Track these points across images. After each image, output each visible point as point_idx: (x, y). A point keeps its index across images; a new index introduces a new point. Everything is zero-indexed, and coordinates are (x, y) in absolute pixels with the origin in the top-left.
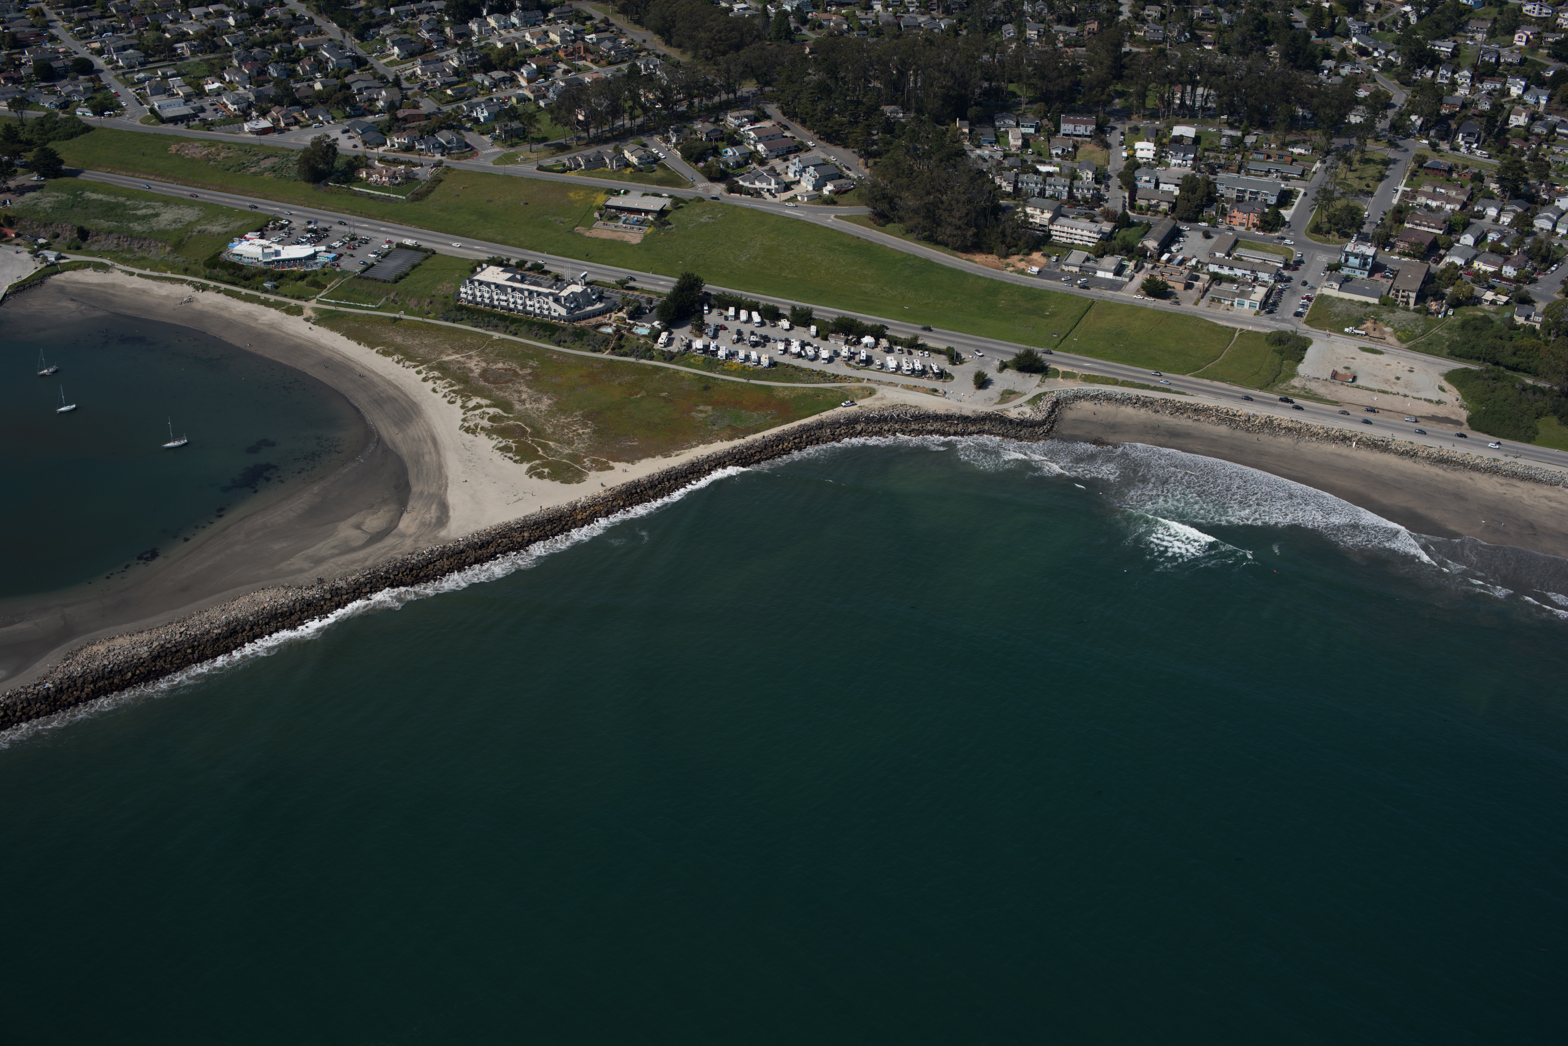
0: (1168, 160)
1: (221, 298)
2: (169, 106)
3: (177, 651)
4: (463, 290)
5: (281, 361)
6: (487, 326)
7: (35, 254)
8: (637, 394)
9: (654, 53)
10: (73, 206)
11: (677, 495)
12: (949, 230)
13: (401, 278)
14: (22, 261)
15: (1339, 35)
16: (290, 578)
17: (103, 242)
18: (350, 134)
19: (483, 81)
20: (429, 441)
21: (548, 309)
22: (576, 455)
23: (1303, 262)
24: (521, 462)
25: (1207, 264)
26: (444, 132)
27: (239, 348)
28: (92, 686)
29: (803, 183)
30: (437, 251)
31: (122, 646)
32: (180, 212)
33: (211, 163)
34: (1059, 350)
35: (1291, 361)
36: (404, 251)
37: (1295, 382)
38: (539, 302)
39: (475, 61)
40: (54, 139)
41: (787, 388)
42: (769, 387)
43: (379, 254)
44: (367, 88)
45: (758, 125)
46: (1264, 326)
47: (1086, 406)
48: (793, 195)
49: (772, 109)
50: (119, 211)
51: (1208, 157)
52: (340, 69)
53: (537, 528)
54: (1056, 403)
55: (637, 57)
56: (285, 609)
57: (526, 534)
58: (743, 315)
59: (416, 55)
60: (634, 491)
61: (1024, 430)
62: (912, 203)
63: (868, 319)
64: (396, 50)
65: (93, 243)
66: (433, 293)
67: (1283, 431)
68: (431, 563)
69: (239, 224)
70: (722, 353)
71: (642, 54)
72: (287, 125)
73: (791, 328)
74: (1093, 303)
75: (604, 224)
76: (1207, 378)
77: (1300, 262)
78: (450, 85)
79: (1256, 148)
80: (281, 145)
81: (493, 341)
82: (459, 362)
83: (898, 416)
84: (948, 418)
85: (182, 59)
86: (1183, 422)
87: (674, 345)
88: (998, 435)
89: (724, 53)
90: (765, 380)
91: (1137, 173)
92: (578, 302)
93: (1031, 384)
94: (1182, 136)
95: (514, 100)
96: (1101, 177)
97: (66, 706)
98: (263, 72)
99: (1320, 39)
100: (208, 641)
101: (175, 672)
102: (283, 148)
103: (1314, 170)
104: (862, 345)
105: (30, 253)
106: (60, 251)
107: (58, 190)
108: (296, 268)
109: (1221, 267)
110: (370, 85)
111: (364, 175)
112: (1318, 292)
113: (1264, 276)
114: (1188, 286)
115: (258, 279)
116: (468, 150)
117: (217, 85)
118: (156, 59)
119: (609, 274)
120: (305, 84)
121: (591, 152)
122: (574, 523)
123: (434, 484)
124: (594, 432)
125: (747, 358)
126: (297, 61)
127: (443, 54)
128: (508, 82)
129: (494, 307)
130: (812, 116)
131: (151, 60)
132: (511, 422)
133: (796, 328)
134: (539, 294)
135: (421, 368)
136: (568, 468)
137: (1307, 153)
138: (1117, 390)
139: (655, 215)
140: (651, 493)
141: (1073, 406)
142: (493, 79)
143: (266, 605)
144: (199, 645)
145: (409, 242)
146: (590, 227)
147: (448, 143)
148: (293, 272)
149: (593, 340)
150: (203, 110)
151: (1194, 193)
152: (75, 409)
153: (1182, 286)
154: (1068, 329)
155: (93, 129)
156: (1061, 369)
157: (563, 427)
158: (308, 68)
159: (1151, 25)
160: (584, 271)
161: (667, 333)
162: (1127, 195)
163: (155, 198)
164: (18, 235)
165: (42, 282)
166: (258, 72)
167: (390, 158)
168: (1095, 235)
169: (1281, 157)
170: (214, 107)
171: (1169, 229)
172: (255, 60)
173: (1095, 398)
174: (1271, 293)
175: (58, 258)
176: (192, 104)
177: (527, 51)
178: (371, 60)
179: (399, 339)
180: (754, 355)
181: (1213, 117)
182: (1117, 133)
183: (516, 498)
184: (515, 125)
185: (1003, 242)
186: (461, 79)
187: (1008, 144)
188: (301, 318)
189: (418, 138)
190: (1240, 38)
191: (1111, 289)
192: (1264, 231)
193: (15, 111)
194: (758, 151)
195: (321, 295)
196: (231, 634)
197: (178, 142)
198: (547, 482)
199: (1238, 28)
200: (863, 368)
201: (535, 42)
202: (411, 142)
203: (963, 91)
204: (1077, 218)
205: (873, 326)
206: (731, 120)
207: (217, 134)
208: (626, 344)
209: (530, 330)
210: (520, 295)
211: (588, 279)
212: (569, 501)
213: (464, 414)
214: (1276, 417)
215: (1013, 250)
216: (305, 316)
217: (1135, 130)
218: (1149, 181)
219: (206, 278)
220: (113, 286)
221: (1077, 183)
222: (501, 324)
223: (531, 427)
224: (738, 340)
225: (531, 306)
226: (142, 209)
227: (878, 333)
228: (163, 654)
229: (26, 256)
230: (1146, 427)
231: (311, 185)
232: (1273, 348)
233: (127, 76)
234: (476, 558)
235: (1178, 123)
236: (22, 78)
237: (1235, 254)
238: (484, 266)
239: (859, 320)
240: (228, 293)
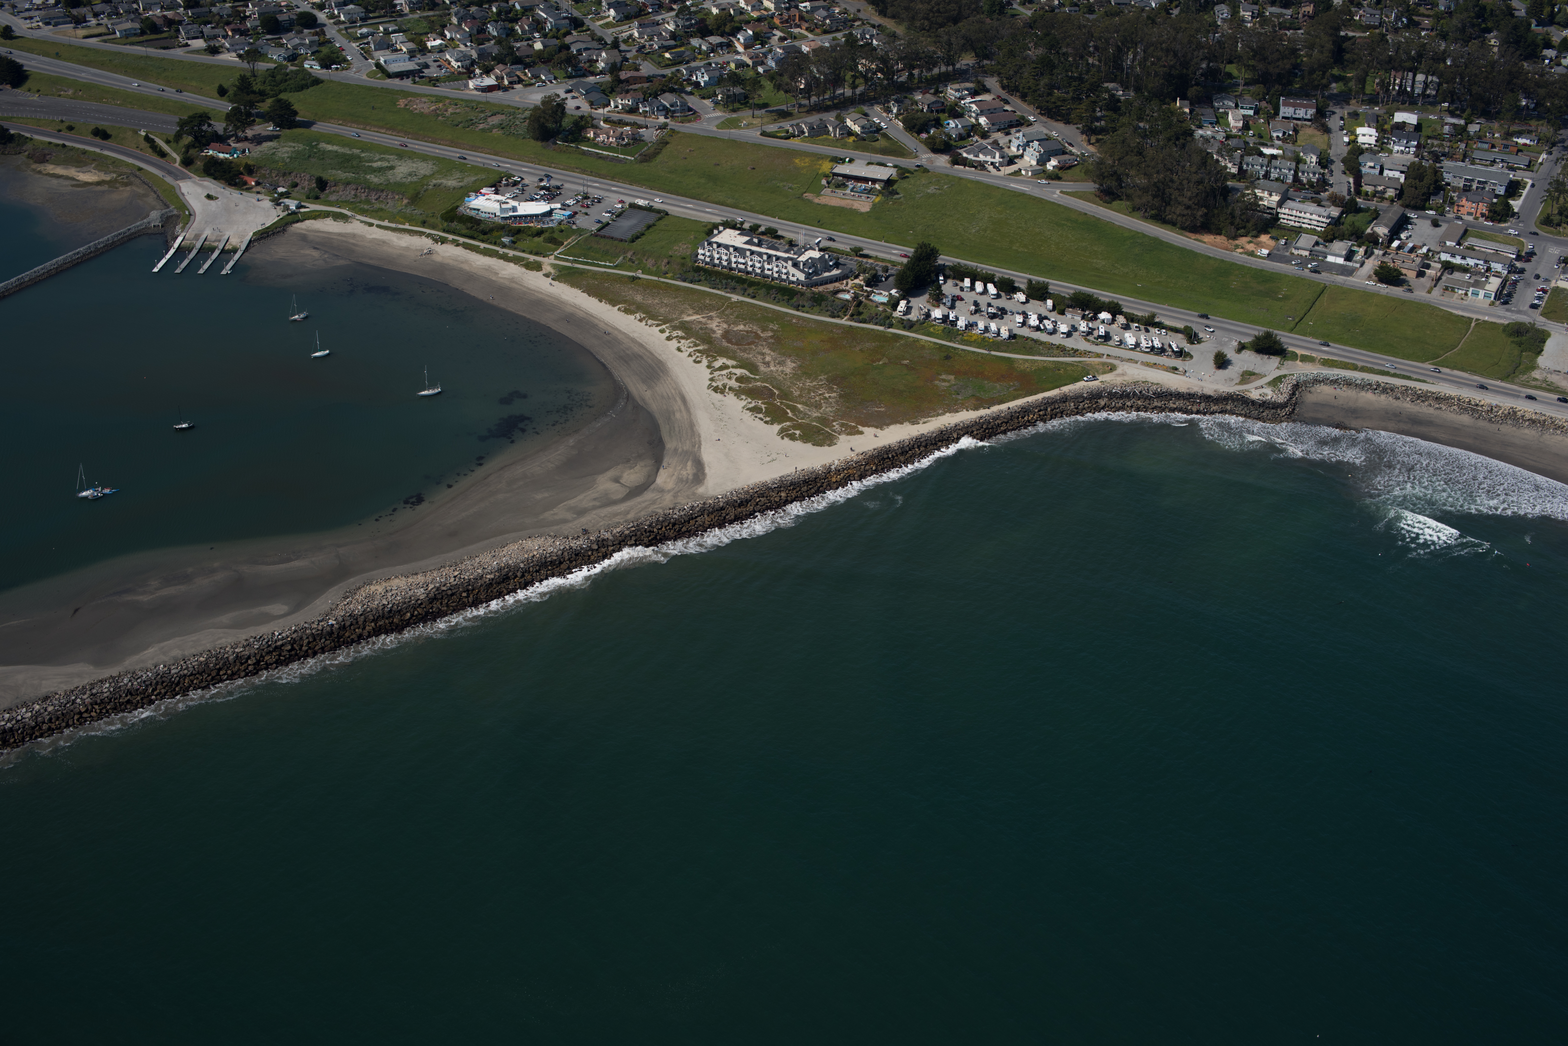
0: (1390, 147)
1: (459, 251)
2: (395, 61)
3: (452, 595)
4: (700, 251)
5: (524, 315)
6: (725, 288)
7: (276, 202)
8: (879, 360)
9: (869, 23)
10: (309, 156)
11: (926, 462)
12: (1179, 210)
13: (638, 237)
14: (264, 209)
15: (1558, 24)
16: (555, 528)
17: (341, 193)
18: (573, 94)
19: (700, 46)
20: (678, 399)
21: (786, 274)
22: (825, 418)
23: (1535, 254)
24: (772, 422)
25: (1439, 253)
26: (667, 95)
27: (482, 301)
28: (373, 624)
29: (1026, 158)
30: (670, 213)
31: (399, 587)
32: (415, 165)
33: (440, 118)
34: (1296, 333)
35: (1530, 353)
36: (637, 211)
37: (1536, 374)
38: (777, 266)
39: (692, 25)
40: (285, 90)
41: (1027, 360)
42: (1009, 358)
43: (613, 214)
44: (586, 49)
45: (978, 98)
46: (1500, 317)
47: (1326, 390)
48: (1017, 169)
49: (992, 82)
50: (355, 163)
51: (1433, 146)
52: (558, 30)
53: (794, 489)
54: (1296, 386)
55: (852, 26)
56: (555, 558)
57: (783, 494)
58: (979, 286)
59: (631, 18)
60: (885, 456)
61: (1267, 412)
62: (1141, 181)
63: (1105, 296)
64: (612, 12)
65: (331, 193)
66: (670, 253)
67: (1527, 423)
68: (692, 519)
69: (473, 179)
70: (961, 323)
71: (856, 24)
72: (510, 83)
73: (1027, 301)
74: (1325, 287)
75: (832, 192)
76: (1447, 367)
77: (1531, 254)
78: (668, 49)
79: (1480, 137)
80: (507, 103)
81: (732, 303)
82: (700, 322)
83: (1140, 392)
84: (1190, 397)
85: (401, 16)
86: (1424, 409)
87: (913, 314)
88: (1241, 415)
89: (942, 25)
90: (1005, 352)
91: (1361, 159)
92: (816, 267)
93: (1270, 366)
94: (1404, 123)
95: (733, 66)
96: (1324, 162)
97: (349, 643)
98: (482, 30)
99: (1540, 28)
100: (481, 585)
101: (451, 614)
102: (509, 106)
103: (1540, 160)
104: (1099, 321)
105: (272, 201)
106: (301, 200)
107: (294, 141)
108: (532, 225)
109: (1453, 256)
110: (589, 46)
111: (591, 135)
112: (1553, 284)
113: (1497, 267)
114: (1421, 274)
115: (495, 234)
116: (690, 113)
117: (438, 42)
118: (376, 14)
119: (844, 242)
120: (525, 43)
121: (814, 119)
122: (829, 485)
123: (688, 442)
124: (841, 396)
125: (987, 329)
126: (515, 20)
127: (659, 18)
128: (725, 48)
129: (731, 269)
130: (1035, 91)
131: (371, 15)
132: (759, 384)
133: (1031, 301)
134: (778, 258)
135: (664, 327)
136: (819, 431)
137: (1532, 143)
138: (1357, 375)
139: (882, 184)
140: (902, 459)
141: (1313, 389)
142: (710, 43)
143: (535, 553)
144: (473, 590)
145: (641, 202)
146: (818, 194)
147: (672, 106)
148: (530, 227)
149: (832, 306)
150: (427, 66)
151: (1421, 180)
152: (328, 355)
153: (1415, 273)
154: (1303, 312)
155: (322, 82)
156: (1299, 352)
157: (809, 391)
158: (527, 28)
159: (1367, 9)
160: (818, 237)
161: (905, 302)
162: (1351, 180)
163: (387, 150)
164: (258, 184)
165: (284, 230)
166: (478, 30)
167: (615, 119)
168: (1324, 220)
169: (1506, 147)
170: (438, 63)
171: (1399, 216)
172: (474, 18)
173: (1335, 382)
174: (1505, 284)
175: (299, 207)
176: (416, 60)
177: (742, 17)
178: (587, 22)
179: (639, 298)
180: (993, 326)
181: (1434, 104)
182: (1336, 117)
183: (769, 459)
184: (738, 90)
185: (1232, 224)
186: (678, 43)
187: (1228, 125)
188: (540, 274)
189: (641, 100)
190: (1459, 25)
191: (1342, 274)
192: (1492, 221)
193: (248, 62)
194: (980, 124)
195: (558, 252)
196: (504, 579)
197: (405, 97)
198: (798, 444)
199: (1458, 15)
200: (1101, 343)
201: (749, 8)
202: (635, 104)
203: (1185, 71)
204: (1303, 202)
205: (1110, 303)
206: (951, 92)
207: (442, 90)
208: (865, 311)
209: (768, 293)
210: (759, 259)
211: (821, 246)
212: (824, 463)
213: (711, 373)
214: (1519, 408)
215: (1242, 231)
216: (544, 272)
217: (1355, 115)
218: (1374, 168)
219: (444, 231)
220: (354, 236)
221: (1301, 166)
222: (739, 287)
223: (778, 389)
224: (976, 312)
225: (769, 270)
226: (376, 161)
227: (1115, 310)
228: (439, 597)
229: (267, 203)
230: (1387, 413)
231: (539, 144)
232: (1512, 339)
233: (349, 31)
234: (736, 516)
235: (1398, 110)
236: (248, 30)
237: (1466, 244)
238: (721, 228)
239: (1095, 296)
240: (466, 246)
